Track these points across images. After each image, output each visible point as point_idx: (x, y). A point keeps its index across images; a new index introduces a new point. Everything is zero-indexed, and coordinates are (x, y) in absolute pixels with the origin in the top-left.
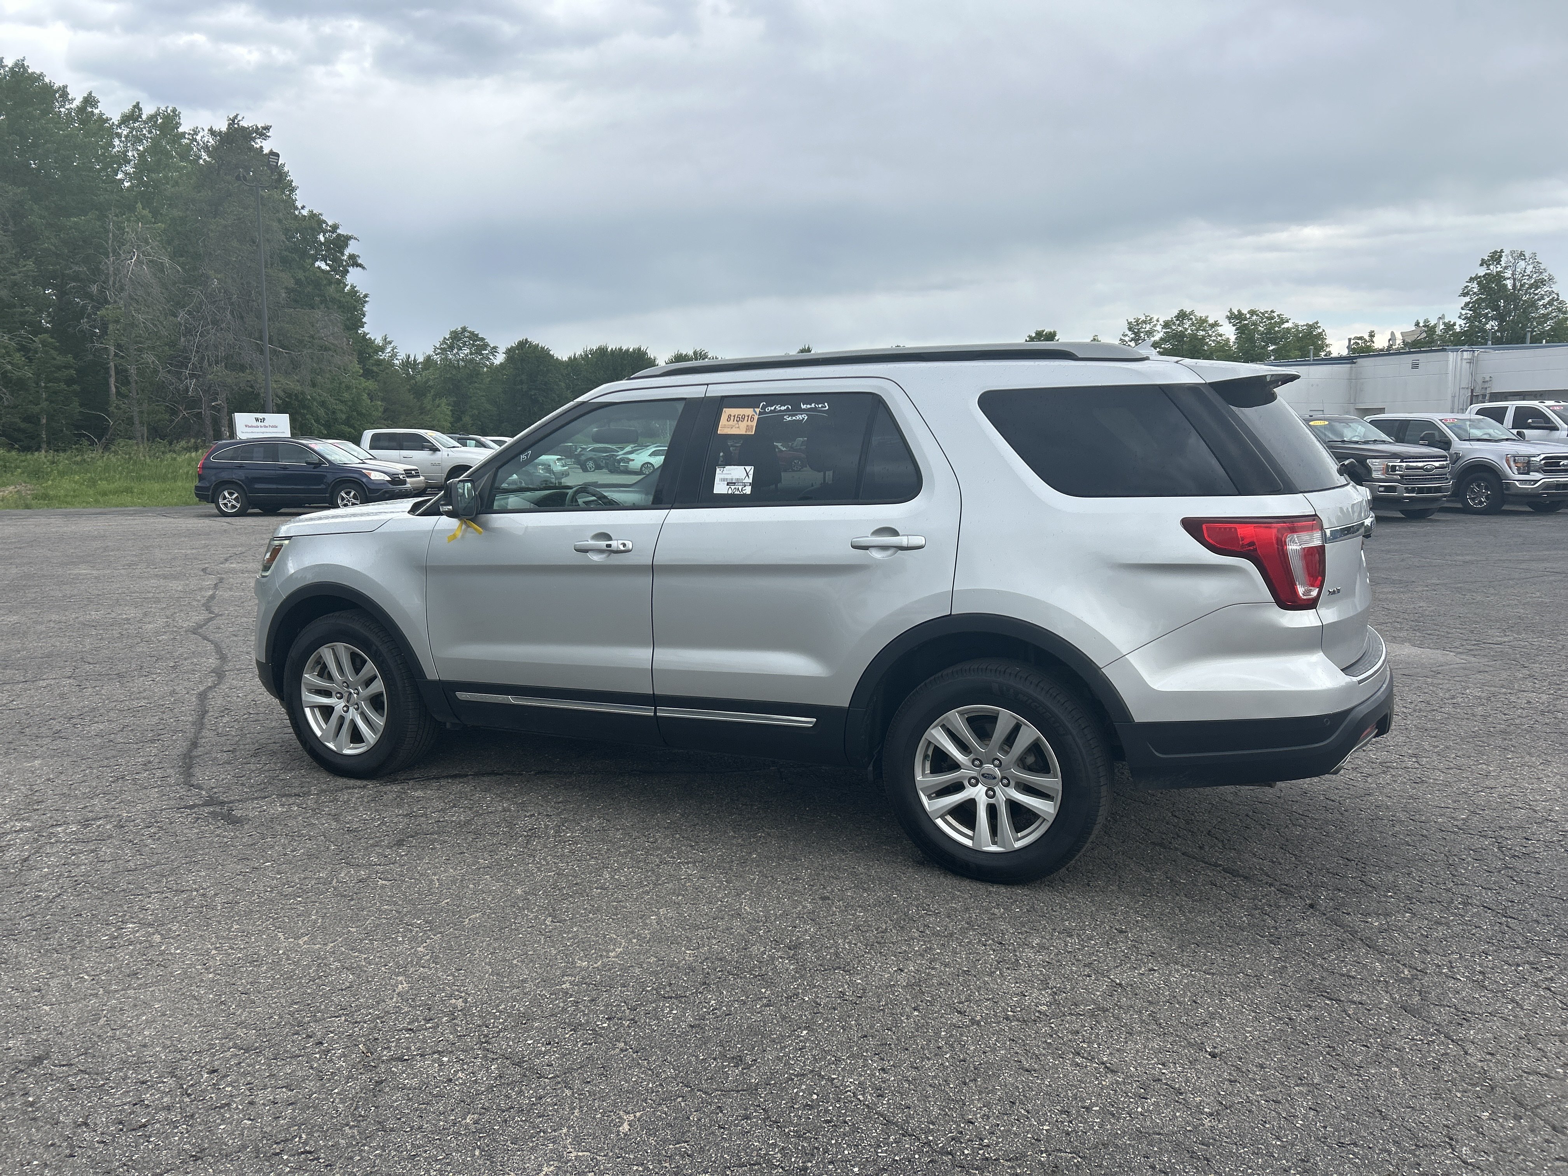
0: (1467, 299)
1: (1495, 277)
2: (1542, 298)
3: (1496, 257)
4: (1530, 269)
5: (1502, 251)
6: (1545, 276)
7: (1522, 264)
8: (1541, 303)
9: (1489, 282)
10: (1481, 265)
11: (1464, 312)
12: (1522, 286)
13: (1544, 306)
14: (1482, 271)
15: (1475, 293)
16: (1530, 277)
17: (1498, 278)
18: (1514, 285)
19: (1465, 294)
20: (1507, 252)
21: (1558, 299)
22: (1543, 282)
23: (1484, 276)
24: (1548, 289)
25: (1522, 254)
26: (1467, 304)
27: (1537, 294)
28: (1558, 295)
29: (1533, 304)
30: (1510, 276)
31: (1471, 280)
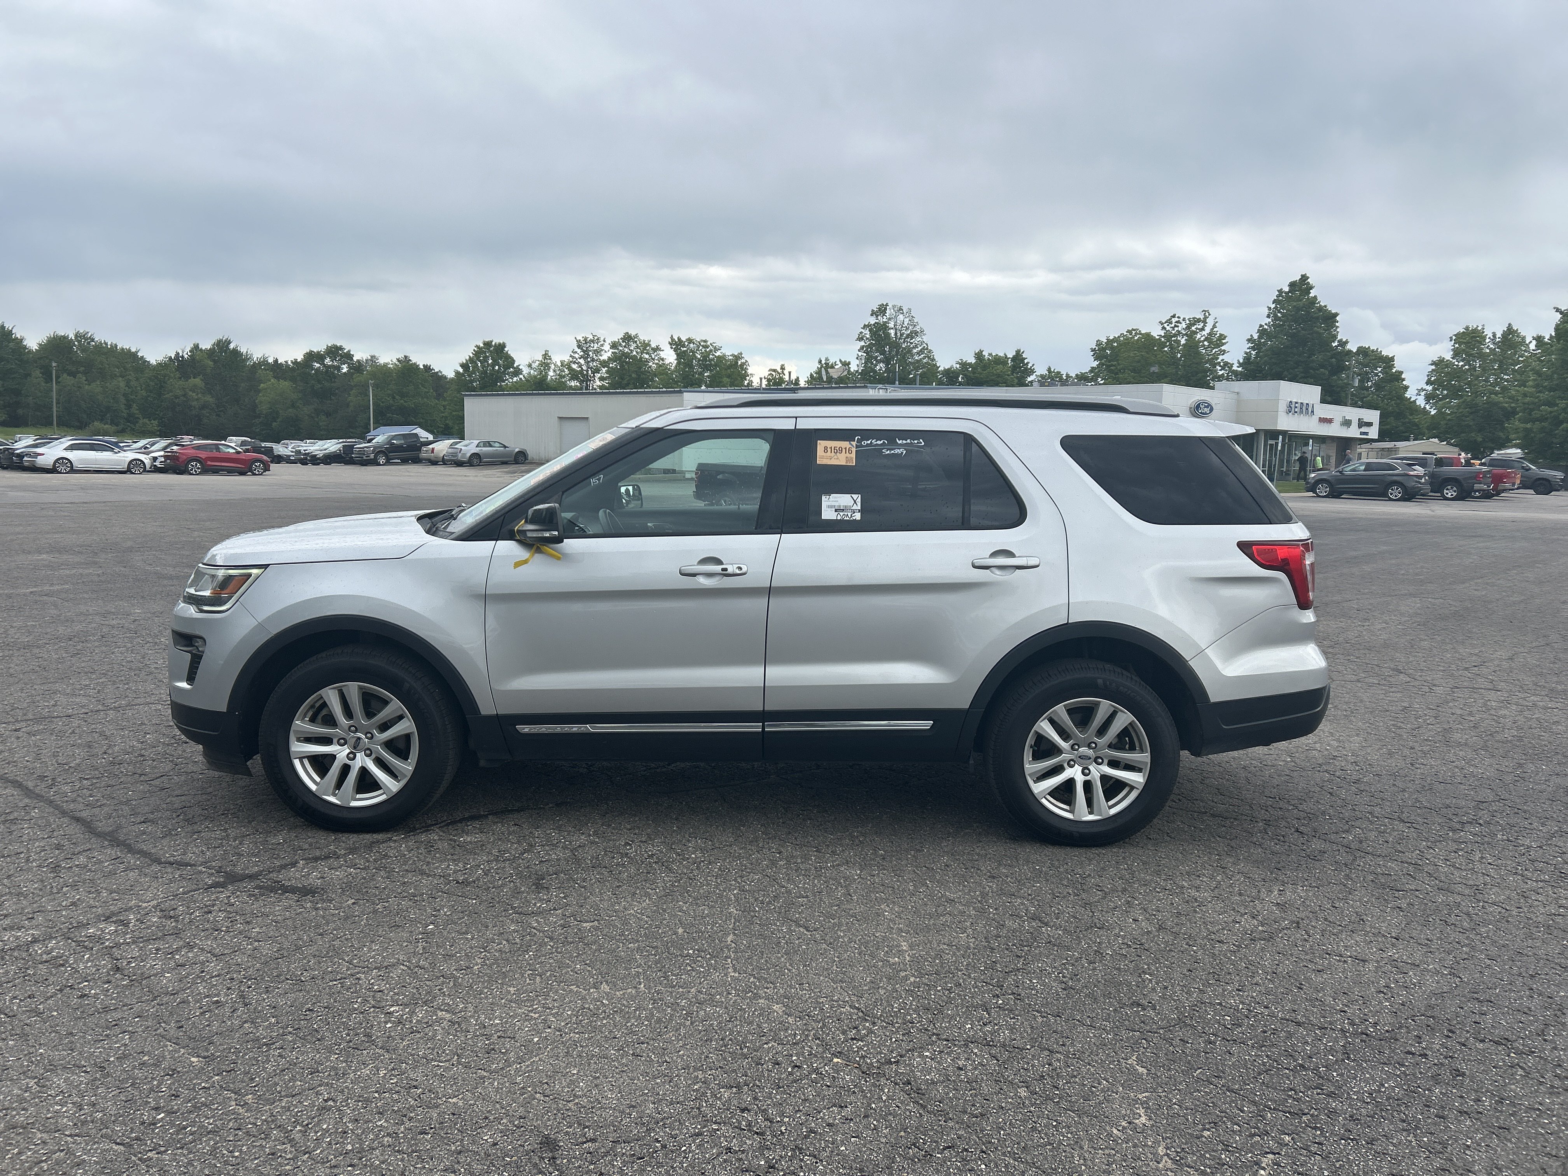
0: (862, 343)
1: (882, 326)
2: (916, 347)
3: (882, 310)
4: (907, 321)
5: (887, 305)
6: (917, 329)
7: (901, 317)
8: (915, 351)
9: (879, 330)
10: (872, 315)
11: (860, 354)
12: (902, 335)
13: (918, 353)
14: (873, 320)
15: (867, 339)
16: (907, 329)
17: (884, 327)
18: (896, 334)
19: (860, 339)
20: (890, 305)
21: (927, 349)
22: (916, 333)
23: (874, 325)
24: (920, 339)
25: (901, 309)
26: (862, 347)
27: (912, 343)
28: (927, 345)
29: (909, 351)
30: (893, 326)
31: (865, 327)
